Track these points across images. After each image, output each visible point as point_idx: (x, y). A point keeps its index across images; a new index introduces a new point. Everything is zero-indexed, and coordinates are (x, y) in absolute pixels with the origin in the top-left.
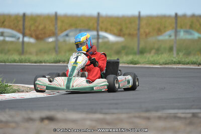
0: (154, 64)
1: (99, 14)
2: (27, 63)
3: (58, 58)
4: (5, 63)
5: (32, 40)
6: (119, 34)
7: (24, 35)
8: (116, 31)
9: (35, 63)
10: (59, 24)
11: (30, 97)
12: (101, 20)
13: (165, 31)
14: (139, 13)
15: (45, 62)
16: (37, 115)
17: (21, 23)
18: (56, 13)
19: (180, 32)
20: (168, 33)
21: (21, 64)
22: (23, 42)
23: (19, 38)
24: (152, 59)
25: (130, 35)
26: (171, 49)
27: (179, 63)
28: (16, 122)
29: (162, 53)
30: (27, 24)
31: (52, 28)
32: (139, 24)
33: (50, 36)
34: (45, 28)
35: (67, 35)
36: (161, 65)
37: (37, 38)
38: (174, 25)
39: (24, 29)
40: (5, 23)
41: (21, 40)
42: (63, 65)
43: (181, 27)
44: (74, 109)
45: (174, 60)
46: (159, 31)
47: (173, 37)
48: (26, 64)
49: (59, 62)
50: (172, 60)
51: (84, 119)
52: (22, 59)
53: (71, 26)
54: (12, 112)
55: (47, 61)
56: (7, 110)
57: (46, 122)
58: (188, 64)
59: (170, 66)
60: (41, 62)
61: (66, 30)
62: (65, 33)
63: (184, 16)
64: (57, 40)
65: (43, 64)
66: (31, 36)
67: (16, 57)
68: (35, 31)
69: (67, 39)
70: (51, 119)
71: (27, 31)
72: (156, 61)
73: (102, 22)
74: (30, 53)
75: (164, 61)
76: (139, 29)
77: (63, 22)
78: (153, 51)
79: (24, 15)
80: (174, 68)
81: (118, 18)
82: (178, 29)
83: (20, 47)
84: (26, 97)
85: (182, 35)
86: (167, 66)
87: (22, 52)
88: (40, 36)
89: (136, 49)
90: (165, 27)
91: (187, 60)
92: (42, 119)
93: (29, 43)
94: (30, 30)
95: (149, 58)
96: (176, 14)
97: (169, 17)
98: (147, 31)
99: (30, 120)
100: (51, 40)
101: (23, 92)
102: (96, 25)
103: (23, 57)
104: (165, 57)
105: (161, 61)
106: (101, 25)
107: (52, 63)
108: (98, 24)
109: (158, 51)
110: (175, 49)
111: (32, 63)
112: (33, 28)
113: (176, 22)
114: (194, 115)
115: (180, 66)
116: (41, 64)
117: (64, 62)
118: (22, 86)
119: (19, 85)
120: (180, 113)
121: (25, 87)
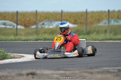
0: (95, 40)
1: (62, 11)
2: (19, 41)
3: (38, 38)
4: (6, 41)
5: (23, 27)
6: (74, 23)
7: (17, 24)
8: (72, 21)
9: (24, 41)
10: (39, 17)
11: (21, 61)
12: (63, 14)
13: (102, 21)
14: (87, 10)
15: (30, 40)
16: (24, 72)
17: (15, 18)
19: (111, 21)
20: (104, 21)
21: (16, 41)
22: (17, 29)
23: (14, 26)
24: (94, 37)
25: (81, 23)
26: (106, 31)
27: (111, 39)
28: (11, 76)
29: (100, 34)
30: (19, 17)
31: (34, 20)
32: (87, 17)
33: (33, 25)
34: (30, 20)
35: (43, 24)
36: (100, 41)
37: (25, 26)
38: (108, 17)
39: (17, 20)
40: (6, 18)
41: (15, 27)
42: (40, 41)
43: (112, 18)
44: (47, 68)
45: (108, 38)
46: (99, 21)
47: (107, 24)
49: (39, 40)
50: (106, 38)
51: (53, 74)
52: (16, 39)
53: (46, 18)
54: (10, 70)
55: (31, 39)
56: (7, 69)
57: (30, 76)
58: (116, 40)
59: (105, 41)
60: (27, 40)
61: (42, 21)
62: (42, 23)
63: (114, 11)
64: (37, 27)
65: (29, 41)
66: (21, 25)
67: (12, 37)
68: (24, 22)
69: (44, 26)
70: (33, 74)
71: (19, 22)
72: (97, 39)
73: (64, 16)
74: (21, 35)
75: (101, 38)
76: (86, 20)
77: (41, 16)
78: (95, 33)
79: (17, 12)
80: (107, 42)
81: (74, 13)
82: (110, 19)
83: (15, 32)
84: (18, 61)
85: (113, 23)
86: (103, 41)
87: (16, 35)
88: (27, 25)
89: (85, 32)
90: (102, 18)
91: (115, 38)
92: (28, 74)
93: (20, 29)
94: (21, 21)
95: (92, 37)
96: (109, 10)
97: (105, 12)
98: (91, 20)
99: (20, 75)
100: (33, 27)
101: (17, 58)
102: (60, 18)
103: (17, 37)
104: (102, 36)
107: (34, 40)
108: (62, 17)
109: (98, 32)
110: (108, 31)
111: (22, 41)
112: (23, 20)
113: (109, 15)
114: (119, 70)
115: (111, 41)
116: (28, 41)
117: (41, 40)
118: (16, 55)
119: (14, 54)
120: (111, 69)
121: (18, 55)
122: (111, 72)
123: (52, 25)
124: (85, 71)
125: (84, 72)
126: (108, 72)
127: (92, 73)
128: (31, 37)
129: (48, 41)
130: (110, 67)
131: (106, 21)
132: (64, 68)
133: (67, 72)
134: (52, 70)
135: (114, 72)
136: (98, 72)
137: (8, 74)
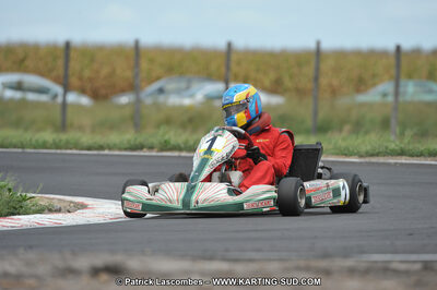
0: (346, 155)
1: (229, 45)
2: (71, 149)
3: (141, 139)
4: (23, 148)
5: (85, 101)
6: (274, 89)
7: (67, 88)
8: (267, 82)
9: (89, 149)
10: (144, 65)
11: (74, 224)
12: (234, 58)
13: (374, 85)
14: (318, 43)
15: (110, 149)
16: (83, 262)
17: (60, 62)
18: (137, 42)
19: (405, 86)
20: (381, 88)
21: (59, 151)
22: (64, 105)
23: (55, 96)
24: (342, 144)
25: (300, 92)
26: (385, 124)
27: (402, 153)
28: (36, 277)
29: (367, 133)
30: (74, 65)
31: (129, 74)
32: (317, 69)
33: (123, 91)
34: (112, 73)
35: (161, 91)
36: (361, 156)
37: (96, 95)
38: (393, 72)
39: (66, 76)
40: (27, 63)
41: (60, 99)
42: (148, 154)
43: (410, 77)
44: (168, 252)
45: (392, 146)
46: (361, 85)
47: (390, 99)
48: (69, 151)
49: (141, 147)
50: (387, 148)
51: (186, 272)
52: (60, 141)
53: (170, 70)
54: (31, 255)
55: (115, 145)
56: (21, 251)
57: (104, 277)
58: (421, 155)
59: (381, 160)
60: (101, 148)
61: (158, 78)
62: (156, 86)
63: (417, 52)
64: (138, 101)
66: (83, 91)
67: (48, 136)
68: (91, 80)
69: (161, 98)
70: (114, 271)
71: (74, 81)
72: (351, 149)
73: (239, 63)
74: (81, 128)
75: (369, 148)
76: (316, 79)
77: (152, 61)
78: (347, 128)
79: (68, 45)
80: (389, 164)
82: (403, 82)
83: (57, 114)
84: (65, 223)
86: (374, 160)
87: (63, 126)
88: (102, 92)
89: (309, 123)
90: (374, 76)
91: (421, 147)
92: (96, 272)
93: (79, 107)
94: (81, 78)
95: (336, 143)
96: (398, 48)
97: (383, 54)
98: (335, 83)
99: (70, 272)
100: (124, 99)
101: (59, 211)
102: (223, 70)
103: (64, 137)
104: (371, 141)
105: (363, 149)
106: (234, 68)
107: (126, 149)
108: (228, 68)
109: (358, 127)
110: (393, 122)
111: (82, 149)
112: (87, 73)
113: (398, 66)
114: (427, 266)
115: (403, 160)
116: (102, 152)
117: (151, 148)
118: (59, 200)
119: (52, 196)
120: (396, 260)
121: (64, 201)
122: (396, 272)
123: (192, 96)
124: (302, 263)
125: (298, 269)
126: (386, 271)
127: (327, 273)
128: (114, 138)
129: (176, 154)
130: (395, 252)
131: (387, 86)
132: (227, 250)
133: (240, 268)
134: (183, 256)
135: (407, 273)
136: (352, 271)
137: (25, 270)
